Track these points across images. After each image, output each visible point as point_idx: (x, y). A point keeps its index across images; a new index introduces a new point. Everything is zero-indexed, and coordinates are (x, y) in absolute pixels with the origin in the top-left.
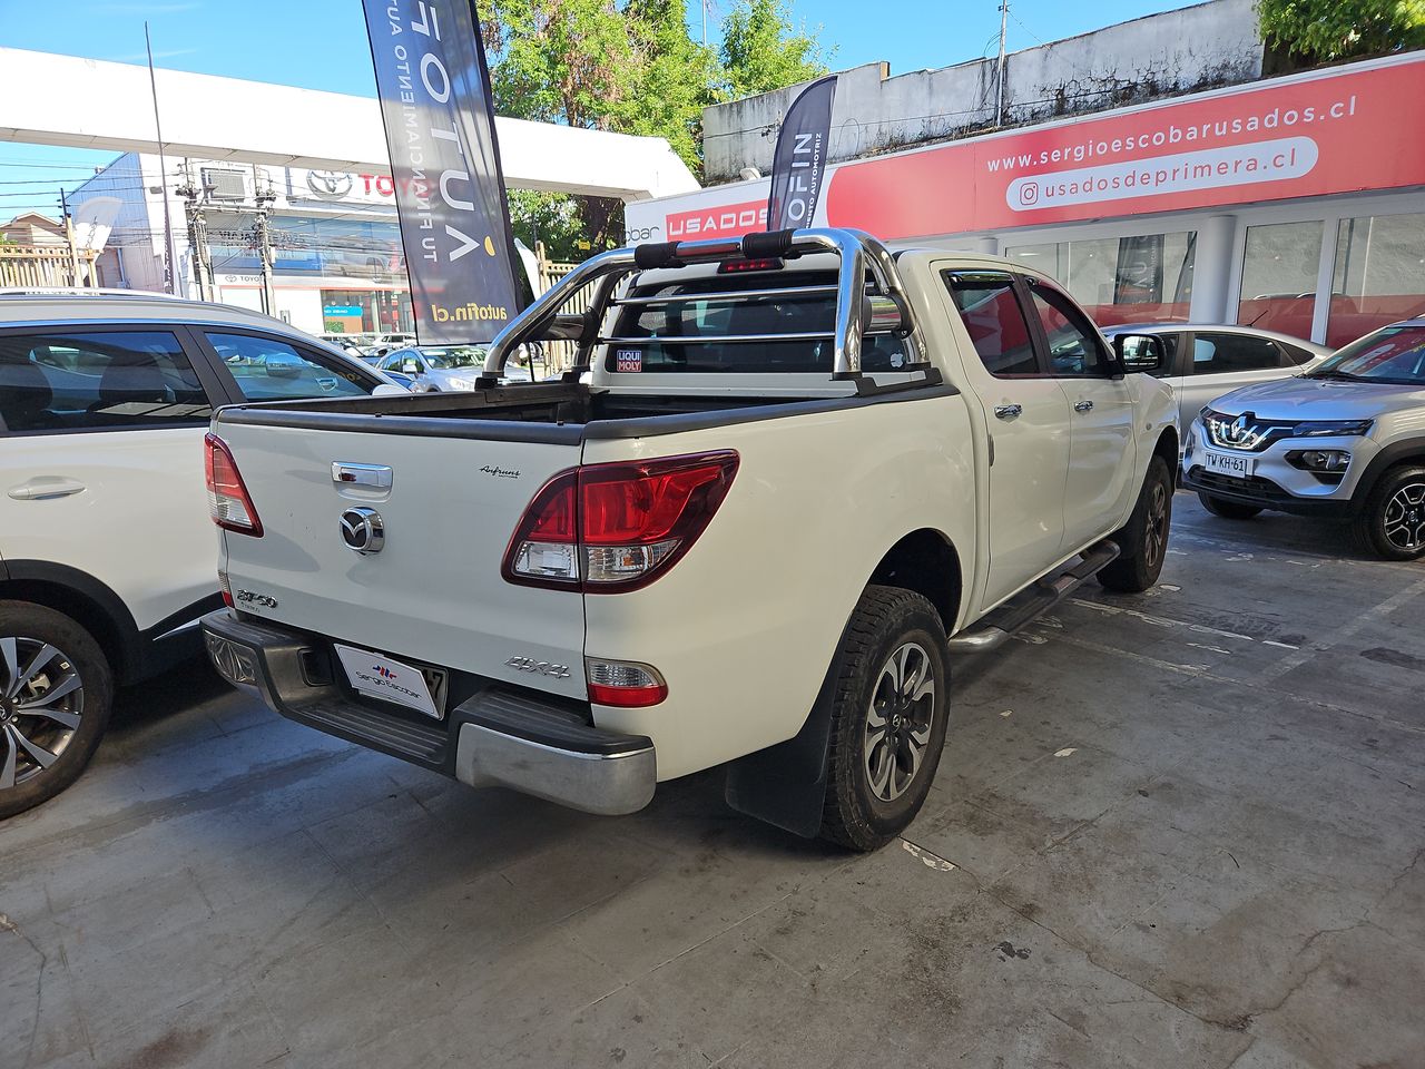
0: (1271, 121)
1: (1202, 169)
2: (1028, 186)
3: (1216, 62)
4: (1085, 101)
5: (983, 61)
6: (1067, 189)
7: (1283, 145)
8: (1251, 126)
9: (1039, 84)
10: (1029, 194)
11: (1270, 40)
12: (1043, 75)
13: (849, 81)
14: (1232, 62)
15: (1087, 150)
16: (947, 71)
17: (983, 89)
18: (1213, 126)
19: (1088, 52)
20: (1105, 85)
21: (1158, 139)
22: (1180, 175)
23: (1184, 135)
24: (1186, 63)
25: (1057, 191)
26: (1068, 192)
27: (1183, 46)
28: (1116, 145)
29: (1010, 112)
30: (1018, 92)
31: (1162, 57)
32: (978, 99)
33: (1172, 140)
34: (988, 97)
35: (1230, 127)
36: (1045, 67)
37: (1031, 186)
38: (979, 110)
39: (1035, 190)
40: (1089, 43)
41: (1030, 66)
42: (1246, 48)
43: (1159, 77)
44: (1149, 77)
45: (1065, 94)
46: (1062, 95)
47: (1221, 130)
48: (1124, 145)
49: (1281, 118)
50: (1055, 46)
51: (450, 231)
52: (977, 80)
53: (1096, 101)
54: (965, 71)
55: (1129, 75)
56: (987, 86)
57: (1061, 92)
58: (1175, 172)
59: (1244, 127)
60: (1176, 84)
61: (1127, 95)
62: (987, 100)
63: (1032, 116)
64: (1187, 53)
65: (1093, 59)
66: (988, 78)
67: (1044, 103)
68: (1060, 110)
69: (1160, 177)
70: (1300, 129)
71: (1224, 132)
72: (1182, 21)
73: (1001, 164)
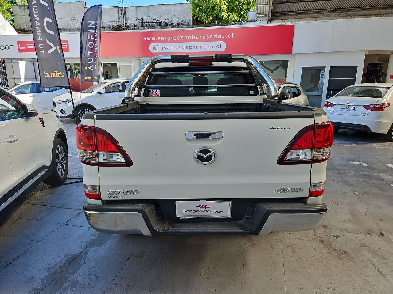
0: (215, 37)
1: (200, 47)
2: (155, 46)
3: (181, 20)
4: (149, 24)
5: (118, 7)
6: (166, 48)
7: (219, 43)
8: (211, 37)
9: (135, 17)
10: (156, 48)
11: (194, 16)
12: (136, 15)
13: (72, 5)
14: (185, 20)
15: (171, 38)
16: (106, 8)
17: (119, 16)
18: (202, 36)
19: (148, 11)
20: (154, 21)
21: (189, 38)
22: (195, 48)
23: (195, 38)
24: (174, 18)
25: (163, 48)
26: (166, 49)
27: (173, 14)
28: (179, 38)
29: (128, 24)
30: (129, 18)
31: (168, 16)
32: (118, 18)
33: (192, 38)
34: (121, 18)
35: (206, 37)
36: (136, 13)
37: (156, 46)
38: (118, 21)
39: (157, 47)
40: (148, 8)
41: (132, 12)
42: (187, 17)
43: (167, 21)
44: (165, 20)
45: (143, 21)
46: (142, 21)
47: (204, 37)
48: (181, 38)
49: (217, 36)
50: (139, 7)
51: (48, 42)
52: (117, 12)
53: (152, 25)
54: (112, 9)
55: (160, 19)
56: (120, 15)
57: (142, 20)
58: (194, 47)
59: (209, 38)
60: (172, 23)
61: (160, 24)
62: (120, 19)
63: (135, 26)
64: (173, 16)
65: (150, 13)
66: (120, 12)
67: (138, 23)
68: (142, 25)
69: (191, 48)
70: (222, 40)
71: (205, 38)
72: (172, 7)
73: (147, 39)
